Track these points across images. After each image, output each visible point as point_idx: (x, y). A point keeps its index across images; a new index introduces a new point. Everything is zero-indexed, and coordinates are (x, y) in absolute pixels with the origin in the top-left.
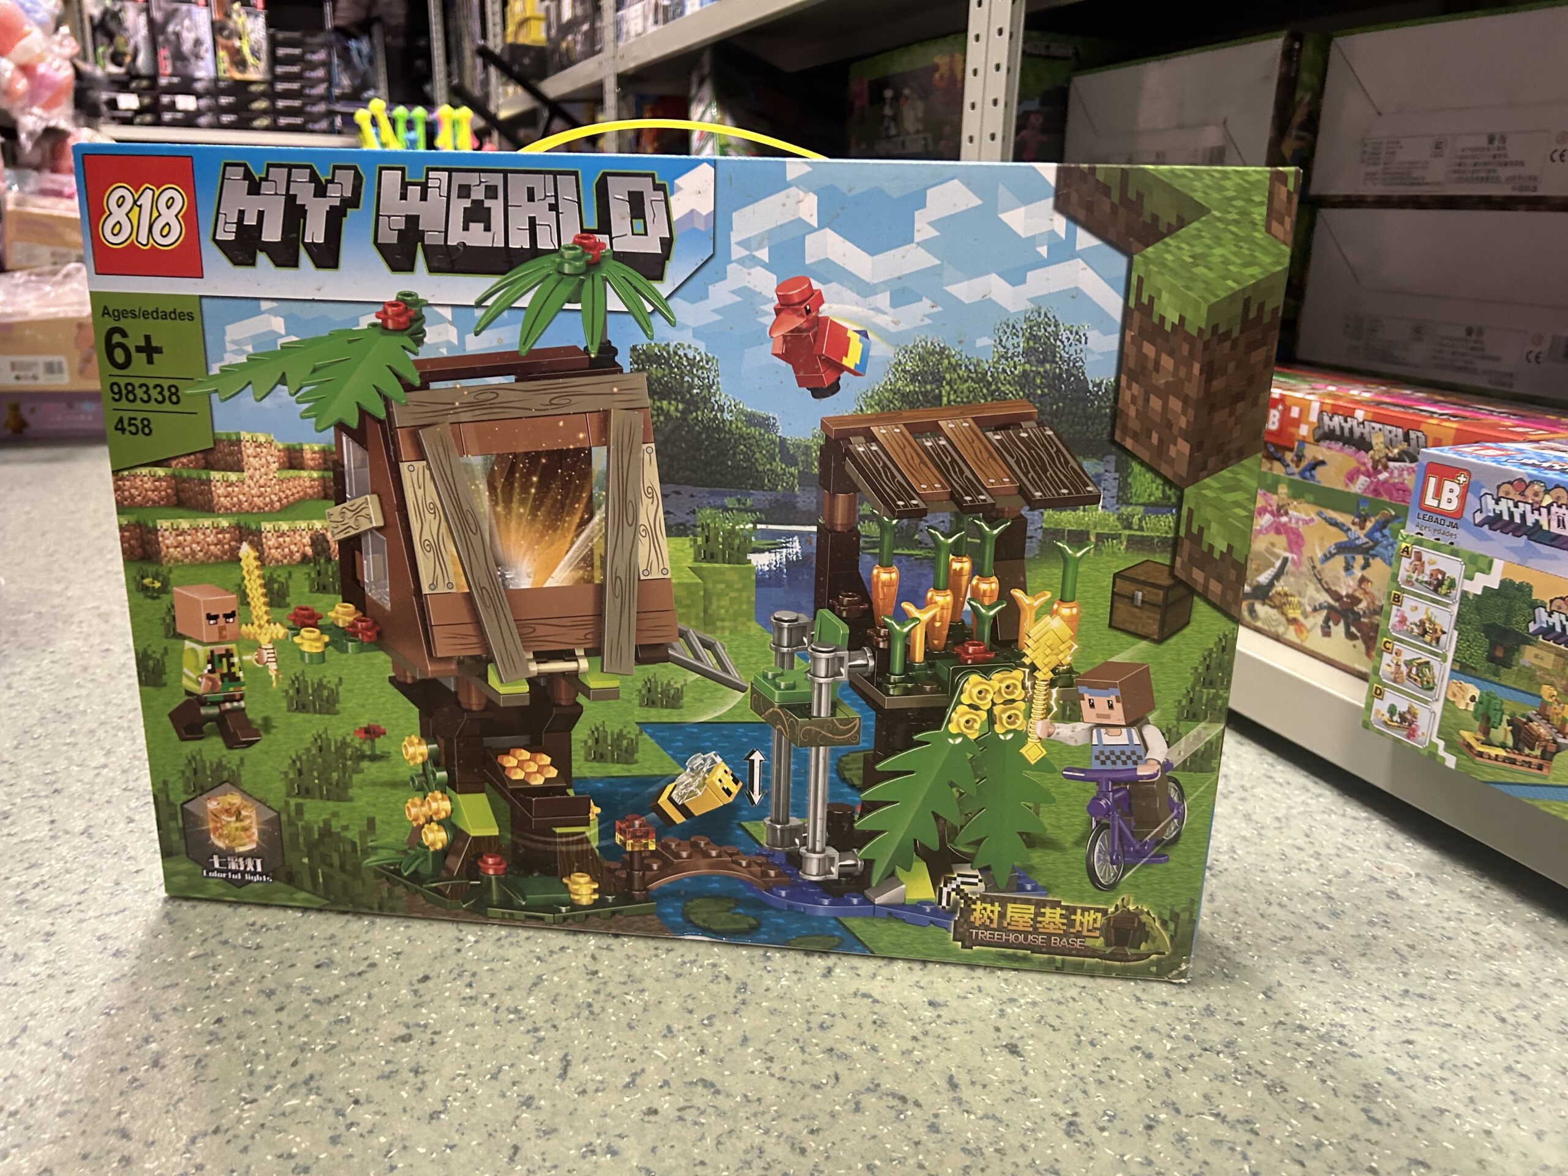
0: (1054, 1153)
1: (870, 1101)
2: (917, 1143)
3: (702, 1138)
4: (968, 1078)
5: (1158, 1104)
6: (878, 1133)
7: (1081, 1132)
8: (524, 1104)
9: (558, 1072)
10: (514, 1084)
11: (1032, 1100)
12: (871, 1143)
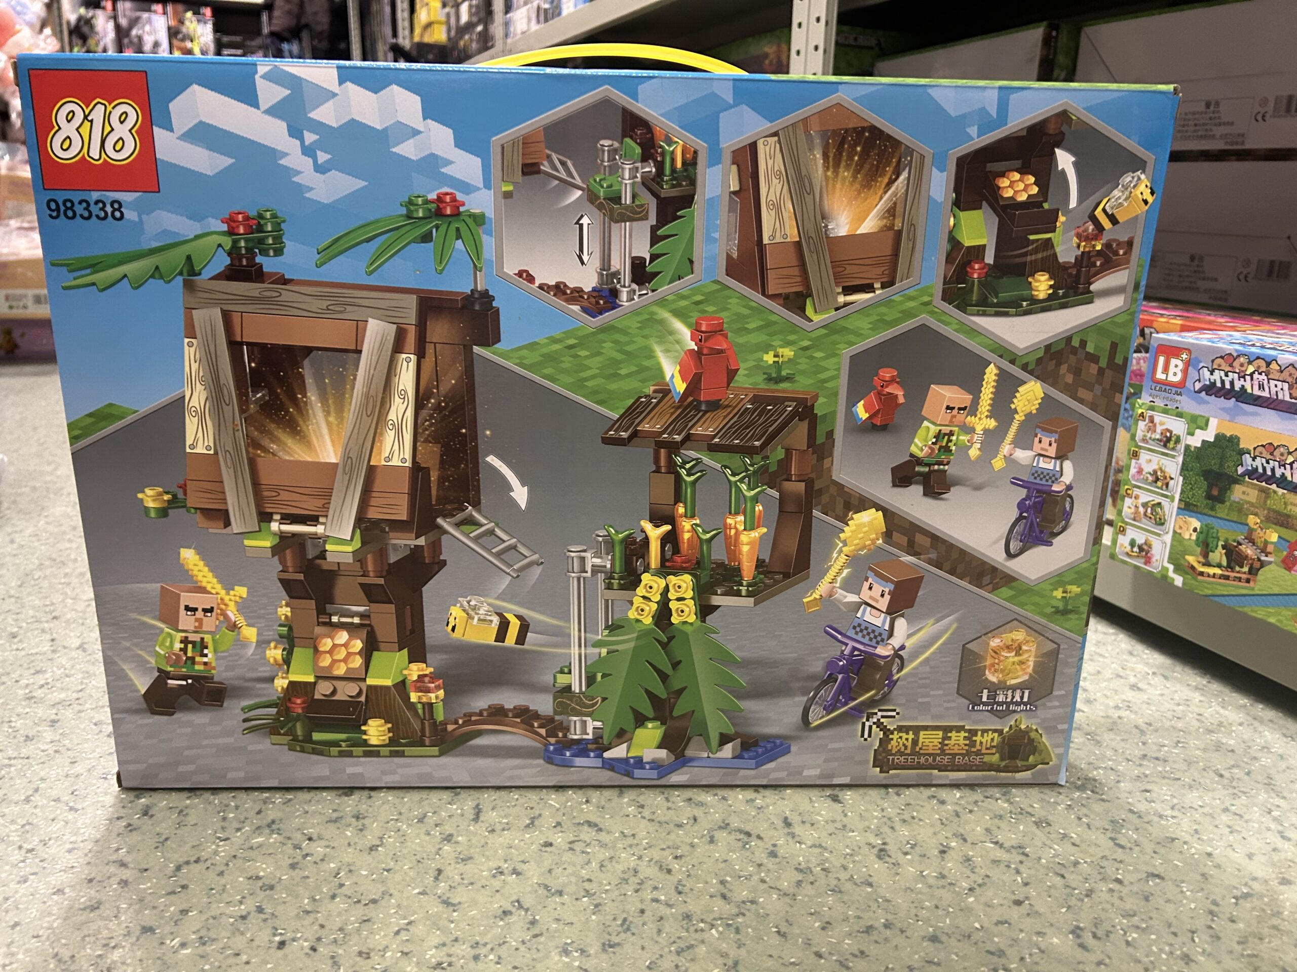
0: (868, 870)
1: (721, 835)
2: (760, 865)
3: (589, 862)
4: (800, 819)
5: (949, 835)
6: (728, 858)
7: (889, 856)
8: (445, 839)
9: (472, 817)
10: (437, 825)
11: (851, 834)
12: (723, 865)
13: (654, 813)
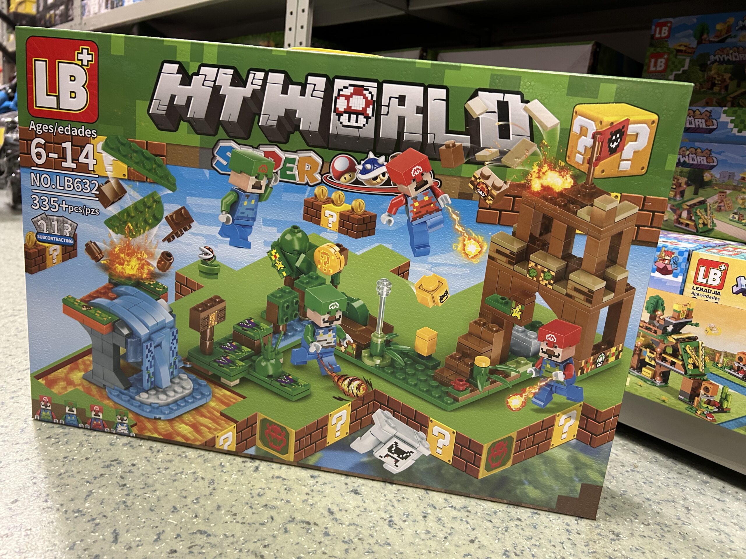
0: (385, 535)
1: (291, 527)
2: (320, 543)
4: (338, 508)
5: (426, 506)
6: (299, 541)
7: (395, 524)
9: (112, 539)
10: (85, 550)
11: (370, 514)
12: (297, 547)
13: (244, 518)
